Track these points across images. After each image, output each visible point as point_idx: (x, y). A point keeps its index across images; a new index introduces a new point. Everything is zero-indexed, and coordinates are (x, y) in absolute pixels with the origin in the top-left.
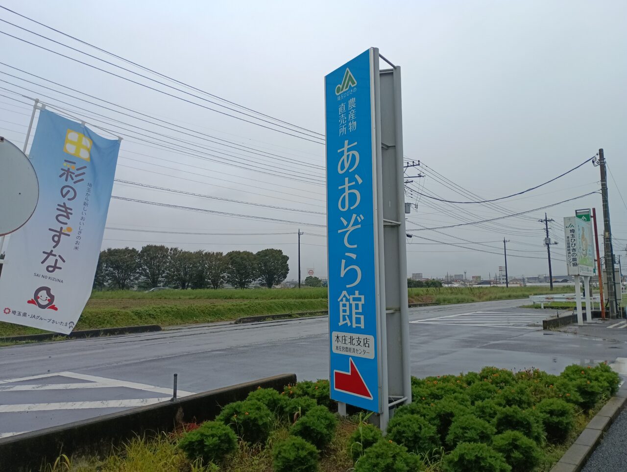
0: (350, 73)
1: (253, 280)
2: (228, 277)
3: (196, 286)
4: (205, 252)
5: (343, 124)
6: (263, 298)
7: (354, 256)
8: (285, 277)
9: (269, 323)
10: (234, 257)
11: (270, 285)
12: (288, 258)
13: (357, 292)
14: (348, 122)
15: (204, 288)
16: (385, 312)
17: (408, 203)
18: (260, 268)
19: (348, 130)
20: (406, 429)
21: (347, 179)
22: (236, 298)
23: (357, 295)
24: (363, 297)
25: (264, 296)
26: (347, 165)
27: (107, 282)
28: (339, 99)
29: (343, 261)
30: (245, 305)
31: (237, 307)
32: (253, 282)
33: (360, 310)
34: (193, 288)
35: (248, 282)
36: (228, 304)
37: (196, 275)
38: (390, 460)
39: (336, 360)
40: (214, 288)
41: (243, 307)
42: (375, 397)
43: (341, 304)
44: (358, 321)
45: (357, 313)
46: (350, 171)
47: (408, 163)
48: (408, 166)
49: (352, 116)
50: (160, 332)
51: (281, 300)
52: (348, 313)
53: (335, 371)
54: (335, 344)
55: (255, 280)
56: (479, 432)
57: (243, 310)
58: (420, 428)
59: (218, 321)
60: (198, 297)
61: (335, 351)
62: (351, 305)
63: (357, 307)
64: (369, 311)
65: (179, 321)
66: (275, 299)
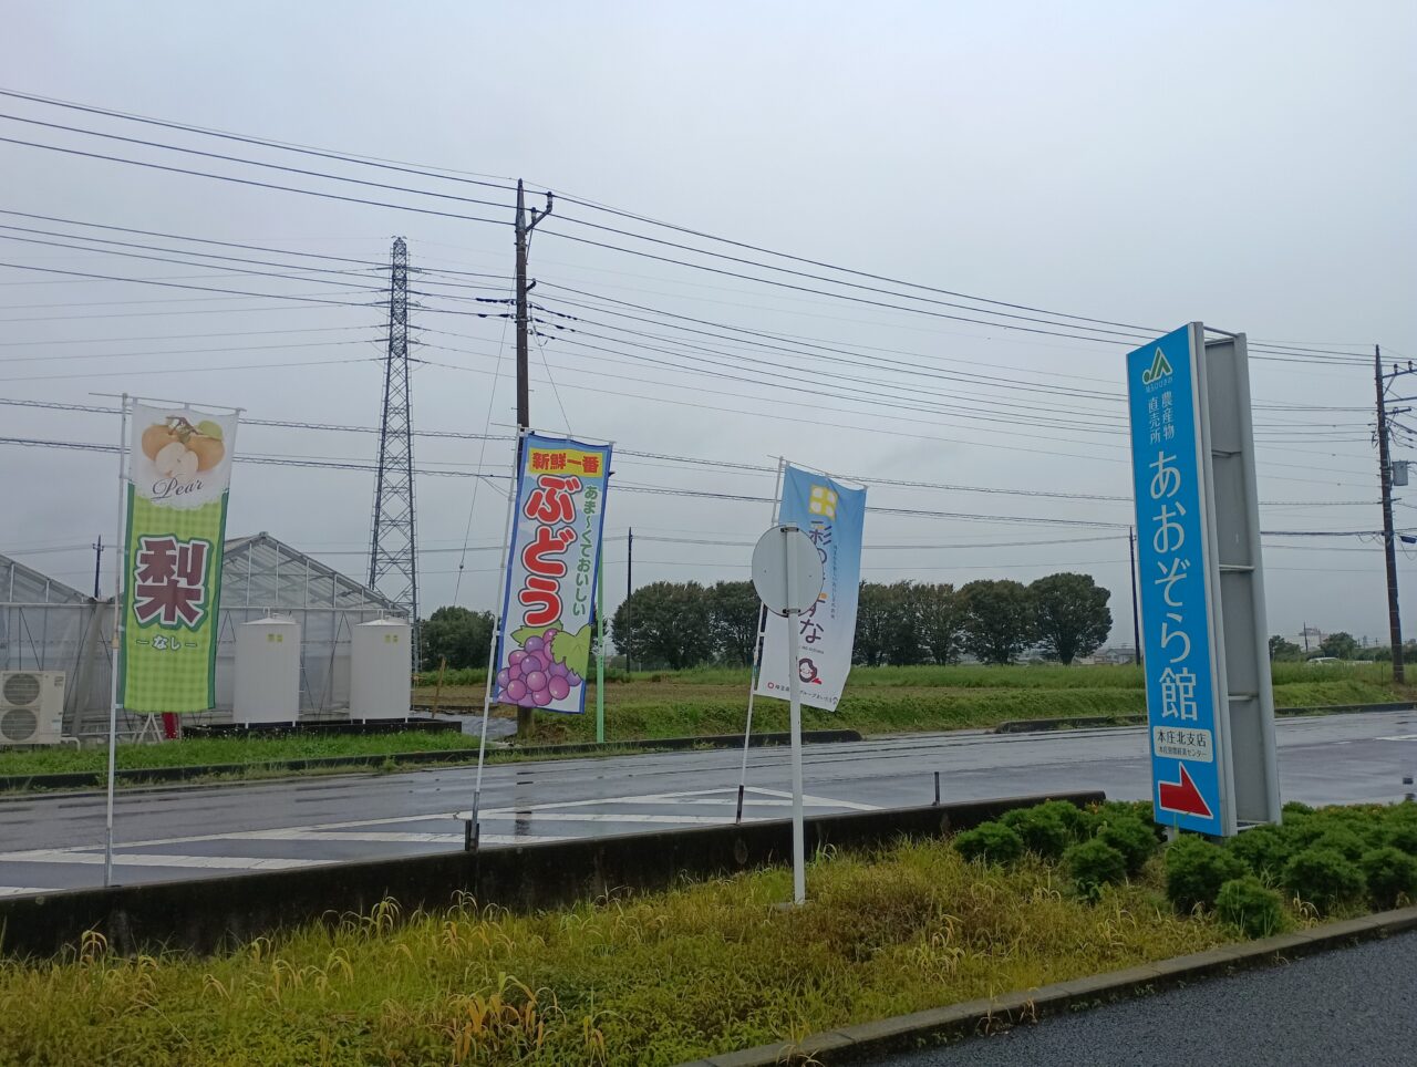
0: (1162, 355)
1: (1025, 644)
2: (969, 639)
3: (898, 660)
4: (913, 584)
5: (1155, 428)
6: (1050, 686)
7: (1179, 618)
8: (1103, 638)
9: (1065, 732)
10: (980, 594)
11: (1066, 655)
12: (1107, 594)
13: (1185, 670)
14: (1162, 426)
15: (914, 663)
16: (1226, 698)
17: (1400, 462)
18: (1040, 619)
19: (1163, 437)
20: (1247, 846)
21: (1164, 507)
22: (992, 686)
23: (1185, 673)
24: (1193, 676)
25: (1053, 681)
26: (1163, 488)
27: (719, 650)
28: (1148, 390)
29: (1165, 625)
30: (1013, 698)
31: (997, 702)
32: (1027, 651)
33: (1191, 695)
34: (891, 663)
35: (1013, 650)
36: (979, 695)
37: (899, 635)
38: (1206, 860)
39: (1161, 766)
40: (938, 663)
41: (1010, 702)
42: (1217, 815)
43: (1164, 685)
44: (1189, 710)
45: (1186, 699)
46: (1169, 496)
47: (1396, 366)
48: (1396, 374)
49: (1167, 416)
50: (861, 743)
51: (1089, 689)
52: (1174, 699)
53: (1160, 782)
54: (1157, 743)
55: (1030, 647)
56: (1344, 849)
57: (1010, 709)
58: (1268, 845)
59: (961, 728)
60: (909, 683)
61: (1158, 754)
62: (1177, 688)
63: (1186, 691)
64: (1203, 694)
65: (887, 725)
66: (1078, 687)
